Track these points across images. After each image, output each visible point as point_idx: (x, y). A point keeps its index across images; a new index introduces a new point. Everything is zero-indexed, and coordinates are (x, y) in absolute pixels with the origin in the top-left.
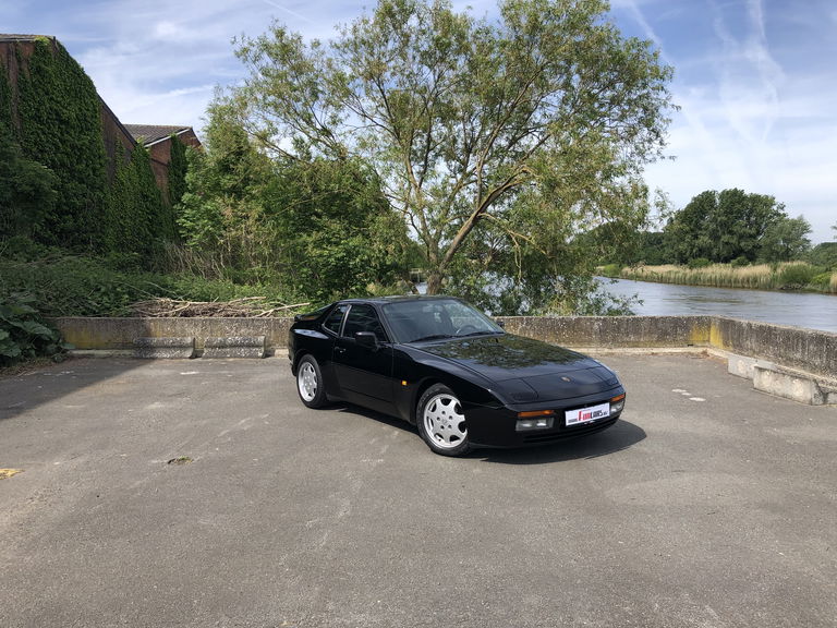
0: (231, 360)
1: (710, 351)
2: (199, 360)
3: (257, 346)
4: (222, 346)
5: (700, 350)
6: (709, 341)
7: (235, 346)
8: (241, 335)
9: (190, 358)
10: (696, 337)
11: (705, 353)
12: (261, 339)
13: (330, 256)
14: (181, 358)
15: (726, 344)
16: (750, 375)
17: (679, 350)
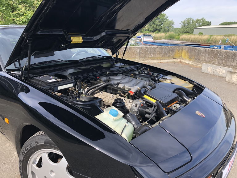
1: (183, 61)
5: (178, 60)
6: (181, 57)
10: (177, 54)
11: (180, 62)
15: (190, 58)
16: (215, 74)
17: (171, 61)
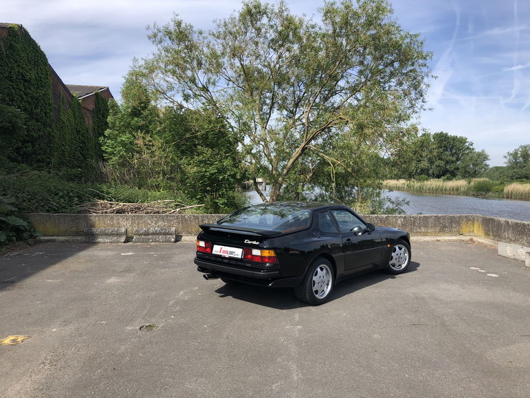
0: (153, 244)
1: (475, 239)
2: (130, 243)
3: (170, 234)
4: (147, 234)
5: (468, 238)
6: (473, 232)
7: (155, 234)
8: (158, 227)
9: (124, 242)
10: (464, 228)
11: (471, 240)
12: (173, 229)
13: (206, 172)
14: (118, 242)
15: (487, 234)
16: (516, 257)
17: (454, 238)
